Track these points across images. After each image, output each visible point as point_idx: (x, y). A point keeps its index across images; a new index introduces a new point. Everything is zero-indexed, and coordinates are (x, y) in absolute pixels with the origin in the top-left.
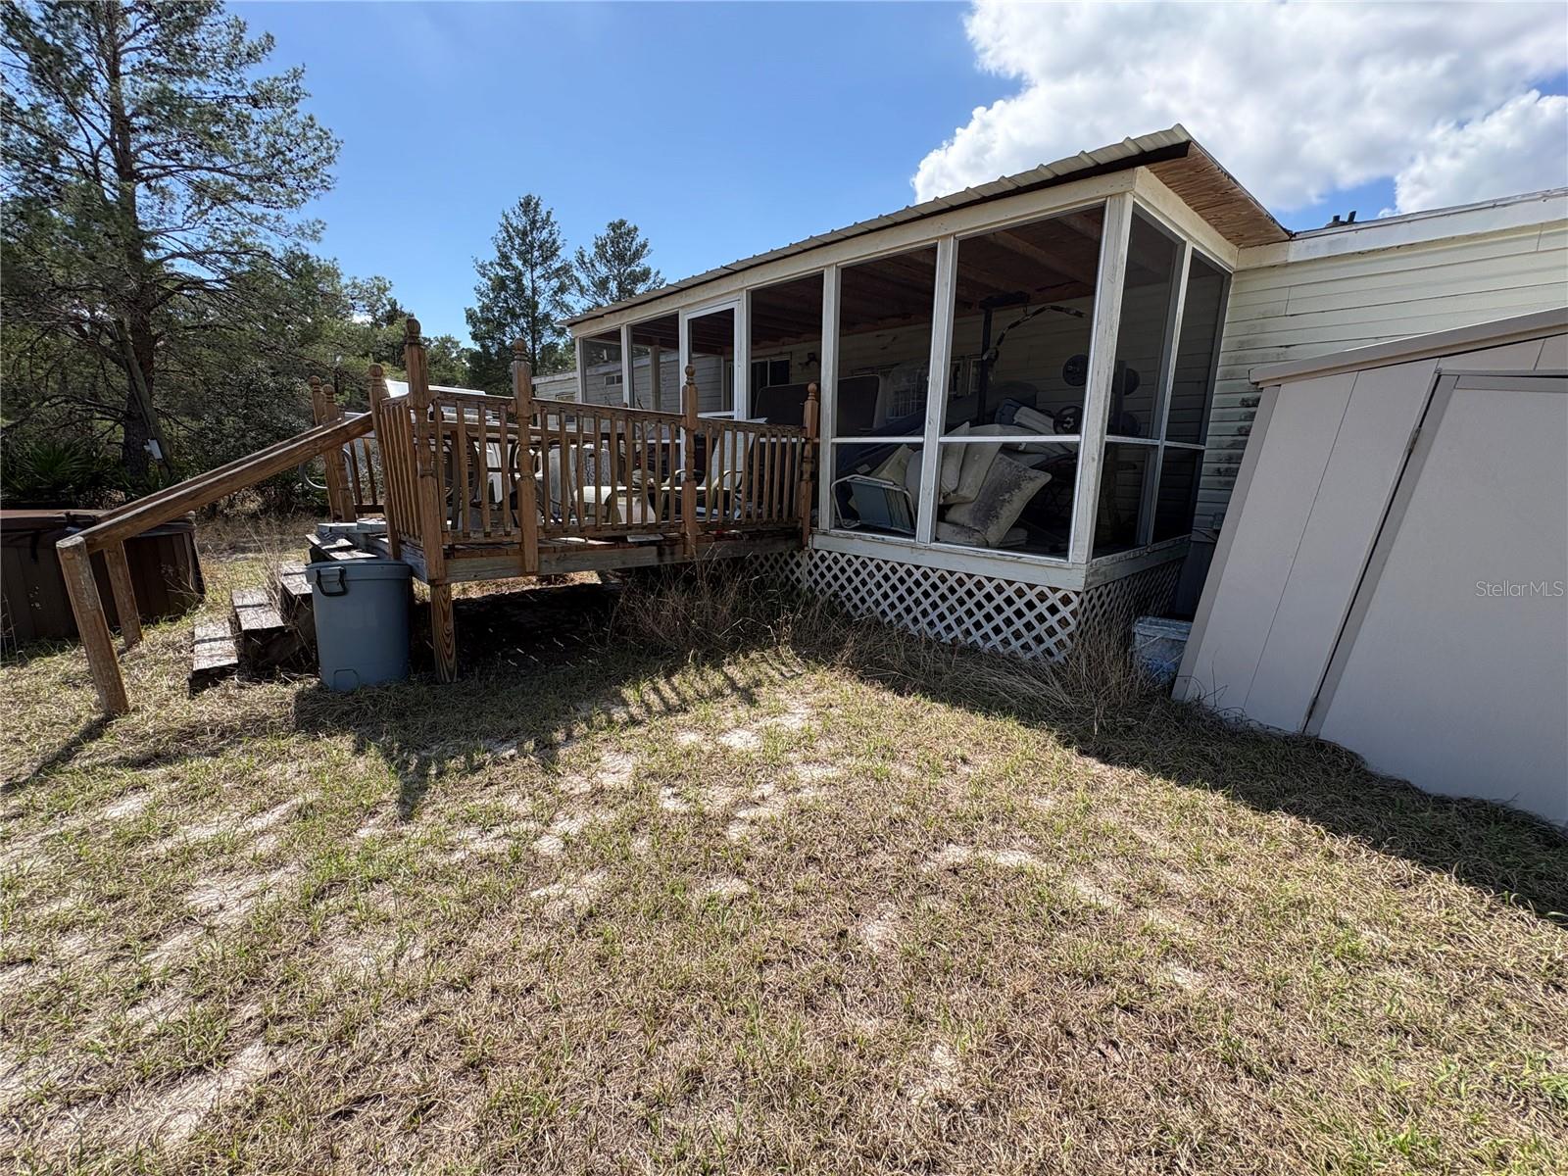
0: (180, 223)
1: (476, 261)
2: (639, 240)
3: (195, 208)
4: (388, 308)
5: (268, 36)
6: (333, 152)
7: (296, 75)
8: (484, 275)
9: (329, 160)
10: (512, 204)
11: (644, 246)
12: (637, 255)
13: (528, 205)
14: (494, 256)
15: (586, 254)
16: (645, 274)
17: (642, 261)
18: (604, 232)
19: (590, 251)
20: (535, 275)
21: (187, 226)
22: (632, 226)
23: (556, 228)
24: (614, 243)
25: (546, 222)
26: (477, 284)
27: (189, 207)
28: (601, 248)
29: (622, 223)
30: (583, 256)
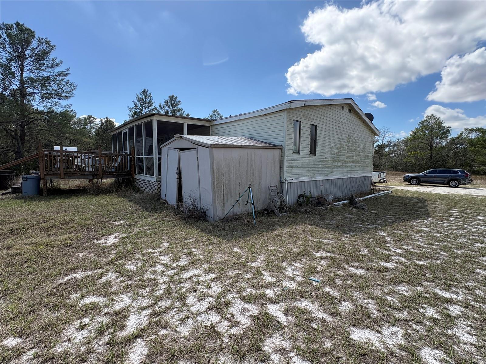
0: (37, 104)
1: (128, 107)
2: (178, 100)
3: (42, 100)
4: (106, 119)
5: (61, 61)
6: (75, 87)
7: (68, 70)
8: (131, 111)
9: (74, 89)
10: (139, 92)
11: (179, 102)
12: (177, 105)
13: (144, 92)
14: (133, 106)
15: (162, 105)
16: (179, 110)
17: (178, 106)
18: (167, 98)
19: (163, 103)
20: (146, 111)
21: (39, 105)
22: (176, 97)
23: (152, 98)
24: (171, 101)
25: (150, 96)
26: (129, 113)
27: (40, 100)
28: (167, 103)
29: (173, 96)
30: (161, 105)
